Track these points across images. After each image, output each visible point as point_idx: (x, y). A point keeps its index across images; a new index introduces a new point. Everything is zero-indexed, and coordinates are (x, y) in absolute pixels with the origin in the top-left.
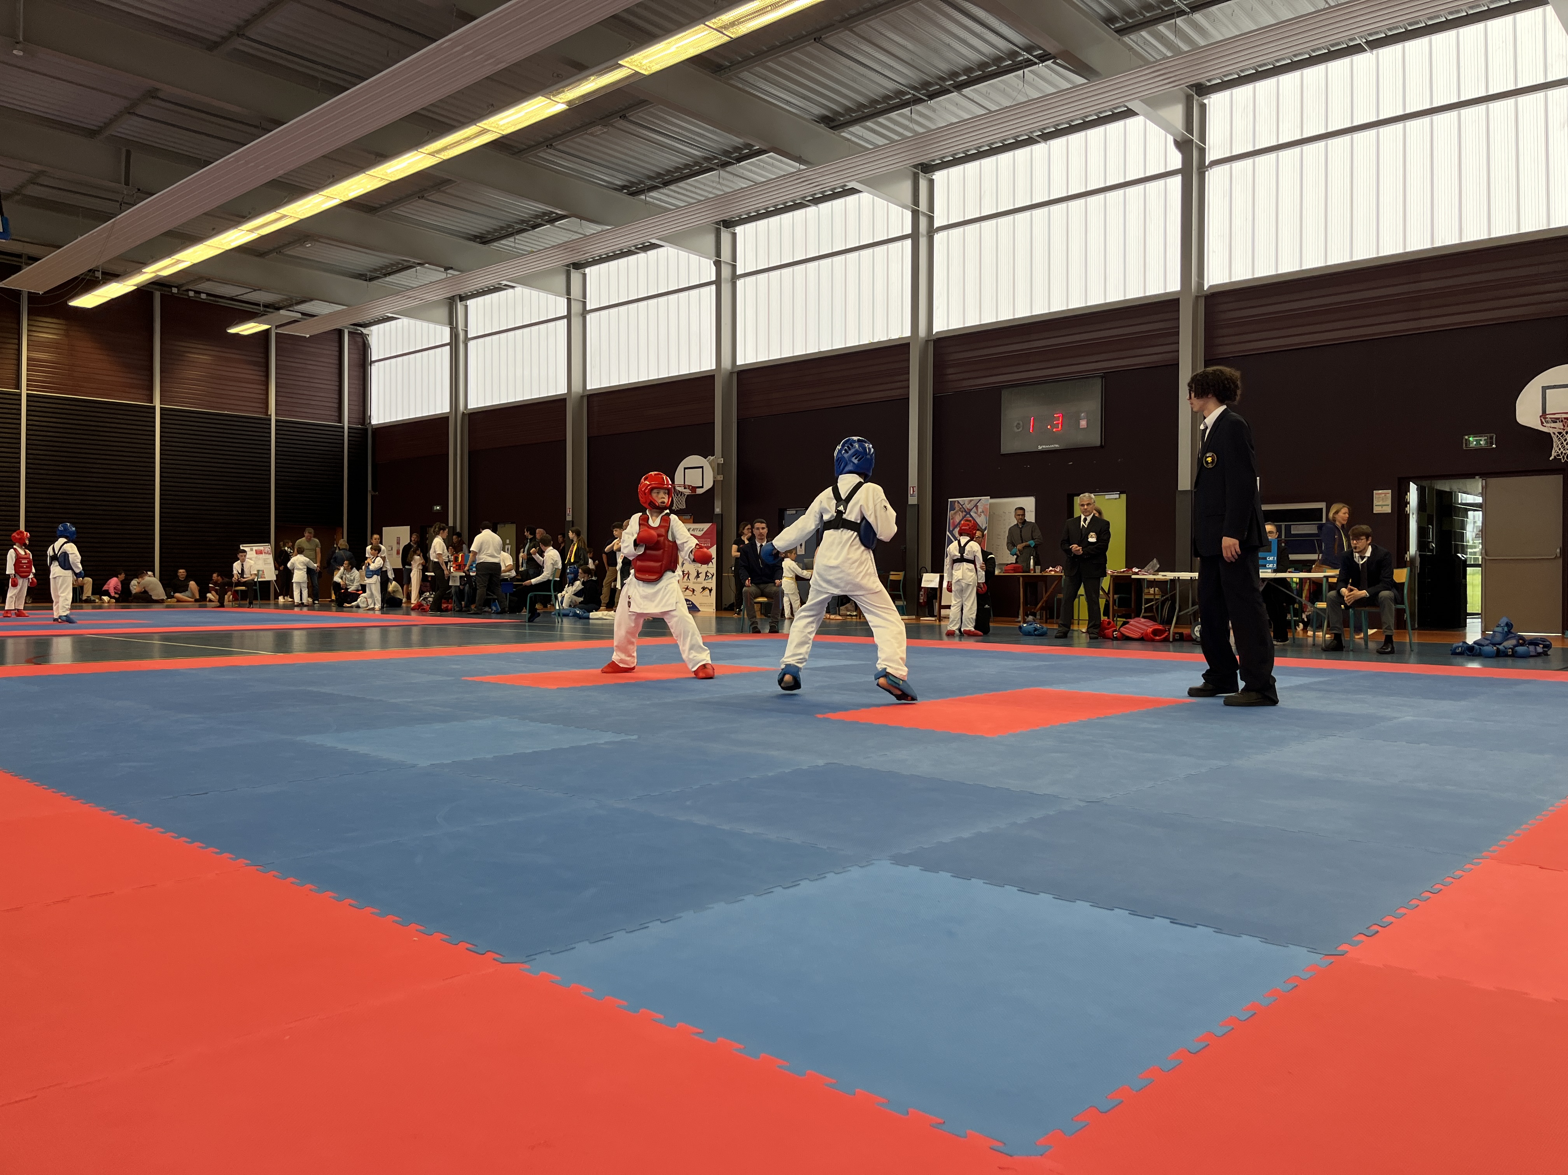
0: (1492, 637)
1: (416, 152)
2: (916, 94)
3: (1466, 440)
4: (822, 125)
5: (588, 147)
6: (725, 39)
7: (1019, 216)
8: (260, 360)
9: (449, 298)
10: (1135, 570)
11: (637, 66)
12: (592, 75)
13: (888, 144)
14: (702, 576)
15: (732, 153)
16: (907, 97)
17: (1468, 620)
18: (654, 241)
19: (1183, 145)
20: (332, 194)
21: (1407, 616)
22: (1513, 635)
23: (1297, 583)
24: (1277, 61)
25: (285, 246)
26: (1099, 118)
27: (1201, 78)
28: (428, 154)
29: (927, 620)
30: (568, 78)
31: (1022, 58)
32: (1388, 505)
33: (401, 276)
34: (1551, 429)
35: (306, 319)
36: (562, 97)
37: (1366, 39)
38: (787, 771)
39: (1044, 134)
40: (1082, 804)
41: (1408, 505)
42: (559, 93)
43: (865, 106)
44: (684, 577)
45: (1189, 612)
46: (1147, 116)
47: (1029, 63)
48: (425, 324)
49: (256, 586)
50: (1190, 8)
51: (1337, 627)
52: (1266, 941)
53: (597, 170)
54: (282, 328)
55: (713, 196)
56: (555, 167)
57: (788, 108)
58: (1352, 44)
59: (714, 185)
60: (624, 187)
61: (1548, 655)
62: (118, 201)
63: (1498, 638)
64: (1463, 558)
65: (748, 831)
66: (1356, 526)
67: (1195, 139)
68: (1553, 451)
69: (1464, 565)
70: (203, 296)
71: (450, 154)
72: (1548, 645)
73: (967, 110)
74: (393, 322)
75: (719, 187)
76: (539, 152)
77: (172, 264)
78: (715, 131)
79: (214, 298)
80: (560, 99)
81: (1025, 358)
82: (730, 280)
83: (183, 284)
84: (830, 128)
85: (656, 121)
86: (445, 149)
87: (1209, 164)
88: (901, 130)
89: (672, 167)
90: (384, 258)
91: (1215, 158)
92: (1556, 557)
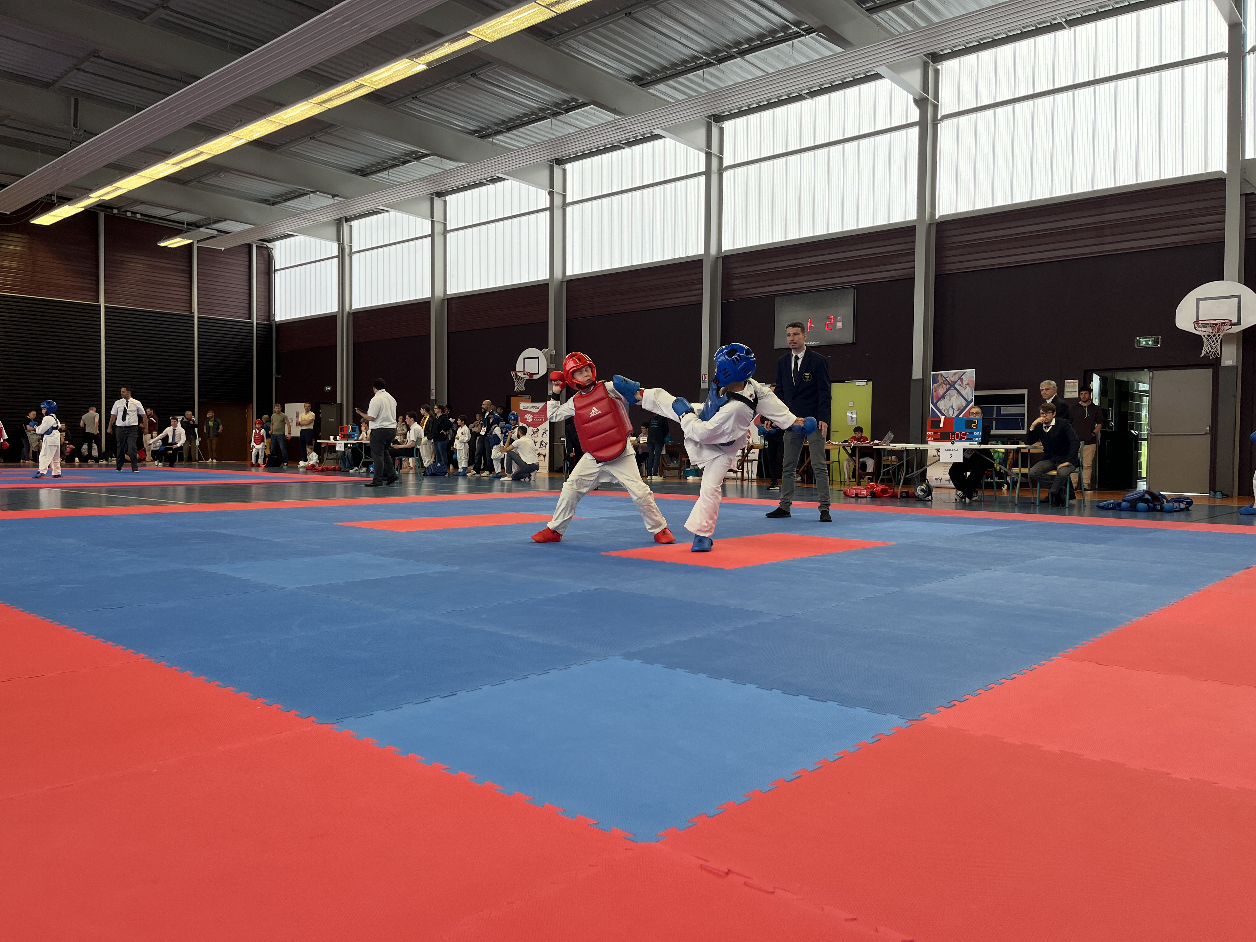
1: (307, 102)
2: (708, 59)
3: (1138, 340)
4: (634, 83)
5: (446, 99)
6: (552, 14)
7: (791, 158)
8: (185, 268)
9: (337, 220)
11: (481, 35)
12: (446, 42)
13: (687, 99)
14: (538, 444)
15: (561, 105)
16: (701, 61)
18: (500, 175)
19: (921, 102)
20: (240, 136)
24: (996, 35)
25: (203, 176)
26: (855, 79)
27: (936, 49)
28: (316, 104)
30: (427, 44)
31: (792, 31)
33: (298, 202)
34: (1202, 332)
35: (222, 235)
36: (423, 59)
37: (1066, 19)
38: (565, 593)
39: (811, 92)
40: (779, 618)
42: (421, 56)
43: (667, 68)
46: (893, 80)
47: (797, 35)
48: (318, 241)
52: (872, 711)
53: (454, 118)
54: (202, 243)
55: (547, 139)
56: (420, 115)
57: (604, 68)
58: (1054, 22)
59: (548, 130)
60: (475, 132)
62: (68, 140)
64: (1135, 434)
65: (522, 636)
67: (930, 97)
68: (1203, 350)
69: (1137, 439)
70: (139, 216)
71: (334, 103)
72: (1189, 503)
73: (750, 73)
74: (292, 239)
75: (552, 132)
76: (406, 103)
77: (112, 191)
78: (547, 87)
79: (147, 218)
80: (422, 61)
81: (794, 272)
82: (561, 207)
83: (122, 207)
84: (639, 86)
85: (500, 78)
86: (330, 100)
87: (941, 118)
88: (696, 88)
89: (514, 116)
90: (285, 187)
91: (946, 113)
92: (1206, 433)
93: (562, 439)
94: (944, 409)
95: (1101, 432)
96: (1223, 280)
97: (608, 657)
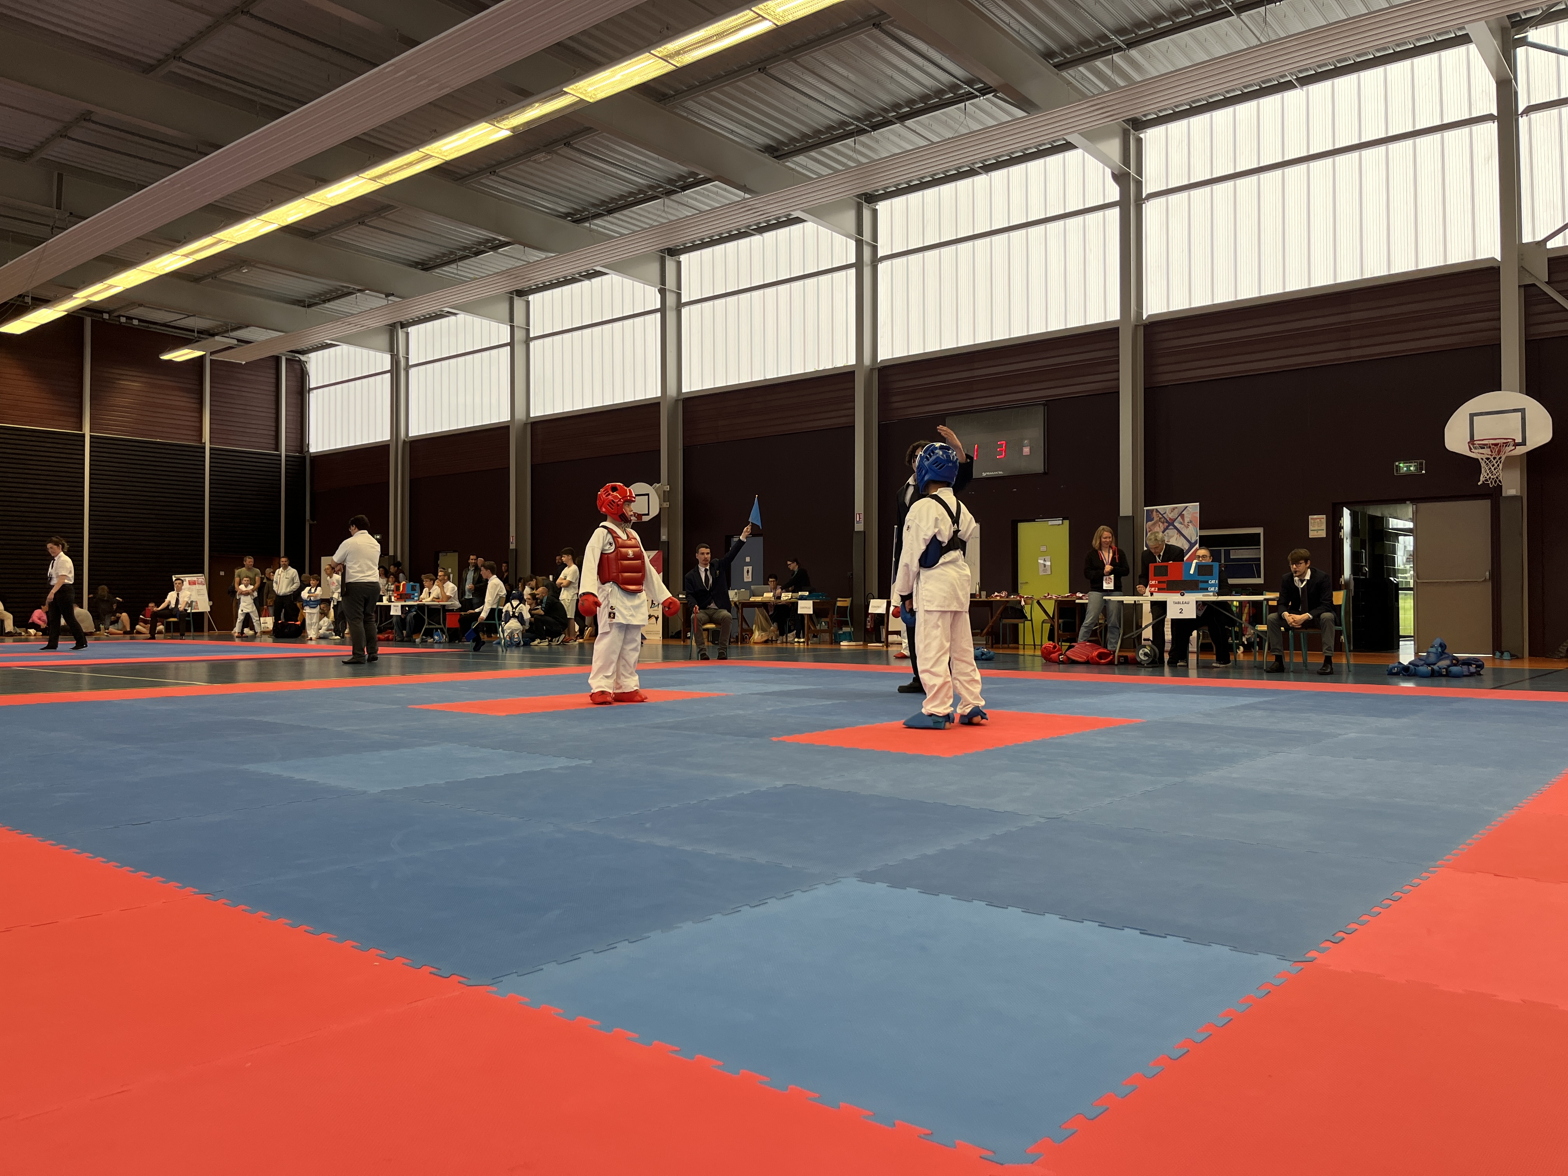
0: (1426, 658)
1: (357, 177)
2: (859, 125)
3: (1397, 466)
4: (767, 154)
5: (532, 174)
6: (670, 68)
7: (962, 246)
8: (192, 387)
9: (390, 325)
10: (1079, 595)
11: (582, 93)
12: (536, 102)
13: (832, 174)
15: (676, 181)
16: (851, 128)
17: (1401, 642)
18: (598, 268)
19: (1121, 178)
20: (270, 219)
21: (1344, 638)
22: (1447, 656)
23: (1237, 607)
24: (1211, 97)
25: (221, 271)
26: (1039, 151)
27: (1137, 113)
28: (369, 179)
29: (873, 645)
30: (512, 104)
31: (963, 91)
32: (1323, 530)
33: (341, 303)
34: (1479, 455)
35: (241, 346)
36: (506, 123)
37: (1296, 76)
38: (745, 793)
39: (985, 166)
40: (1043, 820)
41: (1342, 530)
42: (504, 119)
43: (797, 141)
45: (1133, 635)
46: (1086, 149)
47: (970, 96)
48: (365, 351)
49: (190, 617)
50: (1127, 45)
51: (1278, 649)
52: (1235, 949)
53: (540, 198)
54: (216, 355)
56: (498, 194)
57: (730, 136)
58: (1282, 81)
59: (659, 213)
60: (567, 215)
61: (1481, 675)
62: (49, 226)
63: (1433, 658)
64: (1395, 582)
65: (712, 851)
66: (1296, 550)
67: (1132, 172)
68: (1482, 476)
69: (1396, 588)
70: (136, 322)
71: (392, 179)
72: (1480, 666)
73: (909, 142)
74: (332, 350)
75: (664, 216)
76: (482, 178)
77: (103, 289)
78: (659, 159)
79: (147, 325)
80: (505, 125)
81: (969, 386)
82: (675, 308)
83: (115, 310)
84: (774, 158)
85: (600, 149)
86: (386, 174)
87: (1145, 197)
88: (845, 160)
89: (616, 195)
90: (324, 284)
91: (1152, 191)
92: (1485, 580)
95: (1354, 579)
96: (1501, 390)
97: (839, 879)
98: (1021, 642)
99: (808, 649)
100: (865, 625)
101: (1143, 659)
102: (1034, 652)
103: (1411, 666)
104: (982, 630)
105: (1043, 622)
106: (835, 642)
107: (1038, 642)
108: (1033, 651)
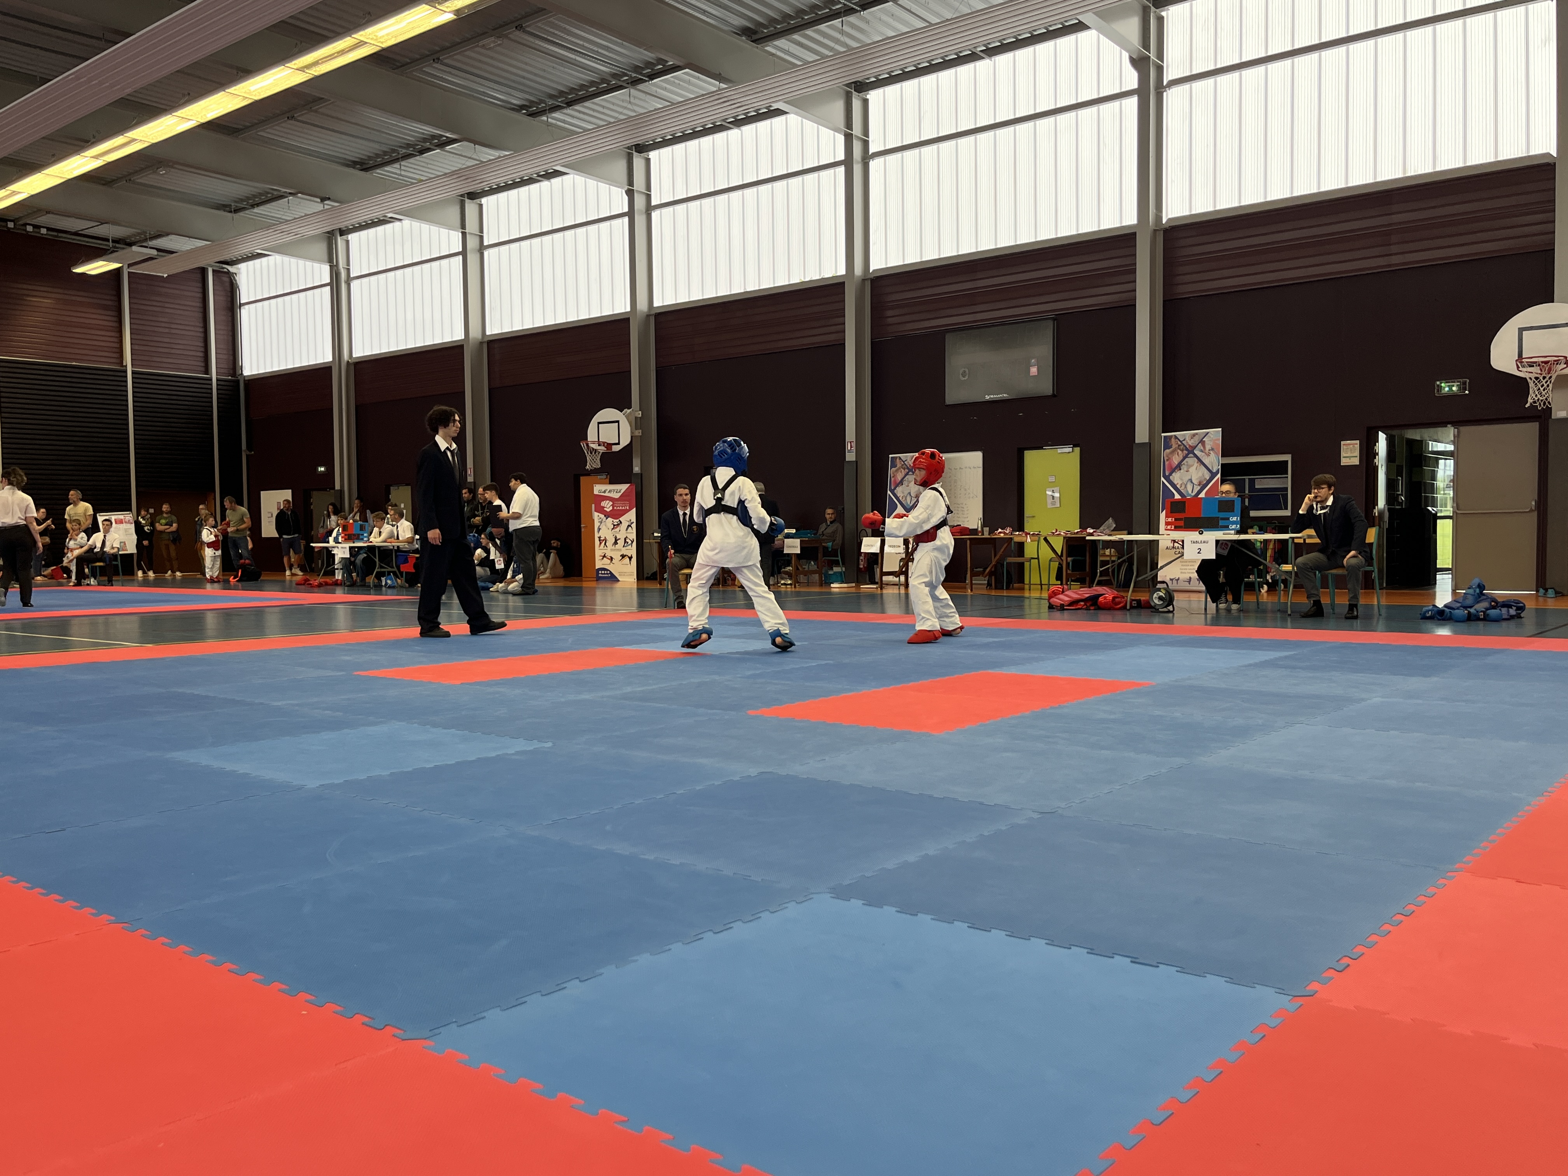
0: (1463, 600)
1: (283, 67)
2: (848, 3)
3: (1438, 385)
4: (744, 38)
5: (480, 61)
7: (963, 141)
8: (109, 303)
9: (328, 232)
10: (1090, 530)
13: (819, 60)
14: (621, 543)
15: (643, 69)
16: (838, 7)
17: (1437, 577)
18: (558, 168)
19: (1139, 63)
20: (187, 115)
21: (1375, 575)
22: (1485, 597)
25: (136, 173)
26: (1048, 32)
28: (297, 69)
29: (867, 587)
32: (1356, 457)
34: (1527, 374)
35: (162, 256)
36: (449, 5)
38: (716, 783)
39: (988, 49)
40: (1035, 816)
41: (1377, 457)
42: (446, 1)
43: (790, 17)
44: (600, 544)
45: (1147, 577)
46: (1100, 31)
48: (301, 262)
49: (117, 561)
52: (1232, 981)
53: (491, 88)
54: (135, 267)
55: (624, 117)
56: (444, 84)
59: (625, 104)
60: (522, 107)
61: (1521, 618)
63: (1469, 601)
64: (1433, 512)
65: (676, 860)
67: (1153, 56)
68: (1529, 398)
69: (1435, 517)
70: (44, 231)
71: (322, 69)
72: (1521, 605)
73: (905, 23)
74: (264, 260)
75: (631, 108)
76: (424, 66)
77: (6, 196)
78: (622, 44)
79: (57, 234)
80: (447, 7)
81: (971, 299)
82: (644, 211)
83: (21, 219)
84: (752, 41)
85: (556, 32)
86: (316, 63)
87: (1167, 84)
88: (832, 44)
89: (576, 85)
90: (252, 186)
91: (1174, 78)
92: (1531, 511)
93: (656, 534)
94: (1180, 484)
95: (1389, 509)
96: (1553, 302)
97: (811, 896)
98: (1027, 581)
99: (795, 592)
100: (858, 564)
101: (1158, 603)
102: (1041, 593)
103: (1445, 609)
104: (985, 569)
105: (1051, 560)
106: (825, 583)
107: (1045, 581)
108: (1039, 592)
